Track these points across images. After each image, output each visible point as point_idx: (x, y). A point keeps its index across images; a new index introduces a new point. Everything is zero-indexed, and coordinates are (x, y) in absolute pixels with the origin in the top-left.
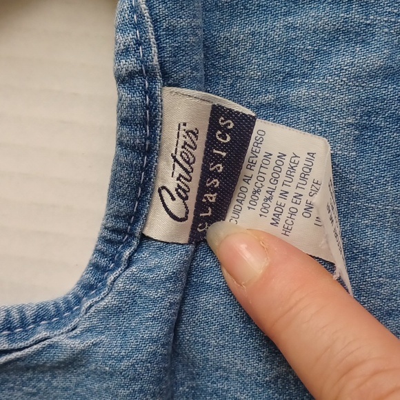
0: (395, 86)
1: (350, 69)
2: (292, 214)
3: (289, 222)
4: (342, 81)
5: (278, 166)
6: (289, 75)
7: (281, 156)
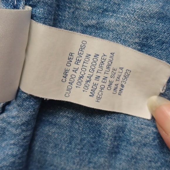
0: (163, 24)
1: (140, 12)
2: (102, 89)
3: (100, 94)
4: (134, 18)
5: (95, 62)
6: (106, 10)
7: (96, 56)
